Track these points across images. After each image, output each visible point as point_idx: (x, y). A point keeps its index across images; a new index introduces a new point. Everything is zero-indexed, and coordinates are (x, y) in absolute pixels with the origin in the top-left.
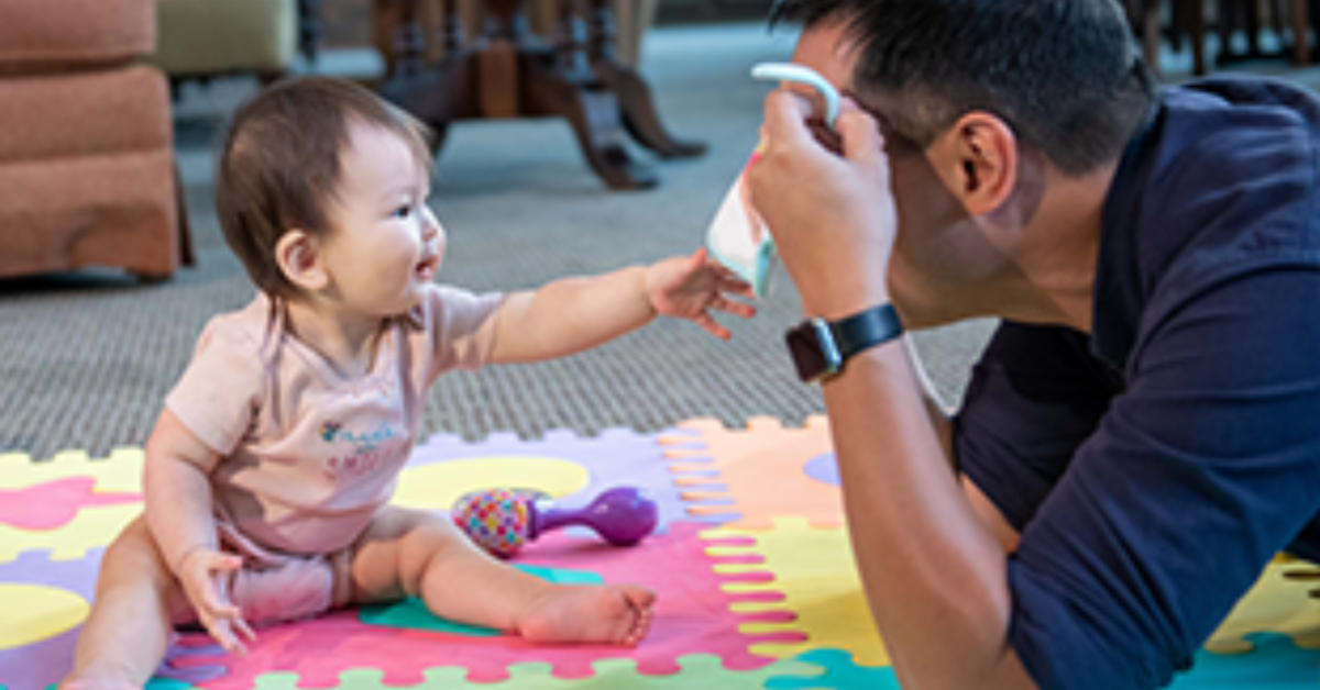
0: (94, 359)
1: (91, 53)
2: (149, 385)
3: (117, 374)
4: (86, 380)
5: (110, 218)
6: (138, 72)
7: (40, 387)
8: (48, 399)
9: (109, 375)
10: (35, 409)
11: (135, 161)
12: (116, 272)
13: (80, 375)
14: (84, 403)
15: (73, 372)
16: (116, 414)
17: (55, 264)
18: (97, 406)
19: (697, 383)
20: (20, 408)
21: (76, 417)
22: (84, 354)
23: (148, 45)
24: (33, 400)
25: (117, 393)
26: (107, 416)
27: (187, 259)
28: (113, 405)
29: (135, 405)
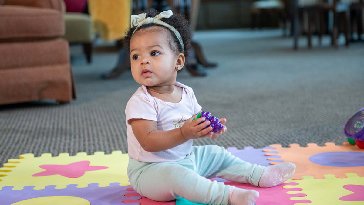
0: (51, 127)
1: (46, 35)
2: (70, 135)
3: (59, 132)
4: (50, 134)
5: (52, 84)
6: (60, 41)
7: (36, 136)
8: (40, 139)
9: (57, 132)
10: (36, 143)
11: (59, 68)
12: (53, 101)
13: (48, 132)
14: (51, 141)
15: (46, 132)
16: (62, 144)
17: (35, 98)
18: (56, 142)
19: (238, 133)
20: (32, 143)
21: (50, 145)
22: (47, 126)
23: (63, 32)
24: (35, 140)
25: (61, 138)
26: (60, 145)
27: (74, 97)
28: (61, 141)
29: (68, 141)
